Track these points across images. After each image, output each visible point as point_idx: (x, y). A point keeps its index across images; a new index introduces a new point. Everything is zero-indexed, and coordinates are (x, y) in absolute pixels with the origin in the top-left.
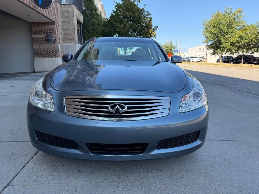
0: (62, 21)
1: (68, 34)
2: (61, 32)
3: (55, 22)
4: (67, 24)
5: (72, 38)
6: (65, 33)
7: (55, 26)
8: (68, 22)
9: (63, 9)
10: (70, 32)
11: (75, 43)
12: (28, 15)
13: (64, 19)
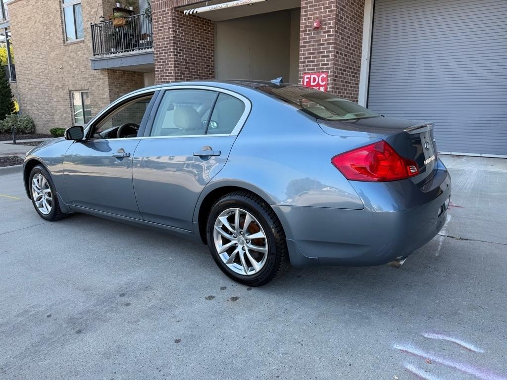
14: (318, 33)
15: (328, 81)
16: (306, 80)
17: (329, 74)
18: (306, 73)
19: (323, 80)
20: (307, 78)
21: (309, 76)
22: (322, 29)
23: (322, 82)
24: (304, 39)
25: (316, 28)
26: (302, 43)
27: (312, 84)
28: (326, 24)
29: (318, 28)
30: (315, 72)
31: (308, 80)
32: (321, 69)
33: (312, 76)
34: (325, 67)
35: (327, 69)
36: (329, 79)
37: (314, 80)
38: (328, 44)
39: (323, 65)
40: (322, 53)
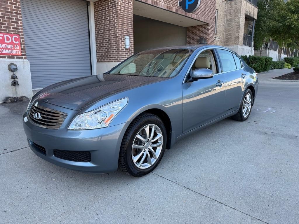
0: (226, 20)
1: (231, 35)
2: (223, 33)
3: (209, 24)
4: (231, 22)
5: (235, 39)
6: (227, 34)
7: (209, 28)
8: (233, 20)
9: (229, 6)
10: (233, 32)
11: (238, 45)
12: (181, 21)
13: (229, 18)
15: (21, 41)
17: (21, 36)
19: (16, 40)
21: (2, 35)
27: (6, 41)
30: (7, 33)
31: (1, 38)
32: (13, 31)
33: (5, 36)
34: (16, 30)
35: (18, 32)
36: (21, 40)
37: (8, 39)
38: (16, 13)
39: (13, 28)
40: (11, 19)
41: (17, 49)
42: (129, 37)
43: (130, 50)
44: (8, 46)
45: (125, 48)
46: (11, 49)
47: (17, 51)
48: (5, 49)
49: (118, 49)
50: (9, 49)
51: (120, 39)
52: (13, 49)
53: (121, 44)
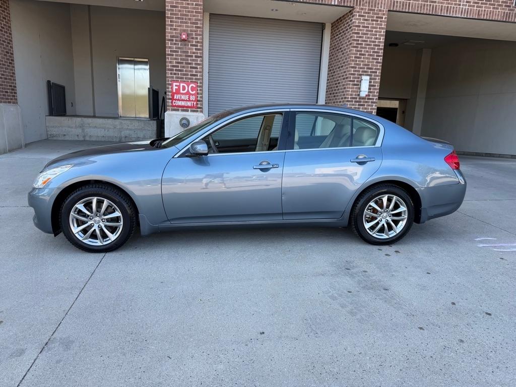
14: (185, 45)
15: (198, 91)
16: (175, 88)
17: (199, 84)
18: (174, 80)
19: (193, 89)
20: (176, 86)
21: (178, 84)
22: (189, 42)
23: (192, 91)
24: (170, 47)
25: (184, 40)
26: (168, 51)
27: (182, 91)
28: (193, 38)
29: (186, 40)
30: (184, 81)
31: (177, 87)
32: (190, 79)
33: (182, 85)
34: (194, 77)
35: (196, 79)
36: (199, 89)
37: (184, 88)
38: (196, 57)
39: (191, 75)
40: (190, 64)
41: (192, 101)
42: (368, 78)
43: (368, 99)
44: (183, 97)
45: (359, 95)
46: (186, 100)
47: (192, 102)
48: (180, 100)
49: (345, 98)
50: (183, 100)
51: (350, 81)
52: (187, 101)
53: (350, 90)
